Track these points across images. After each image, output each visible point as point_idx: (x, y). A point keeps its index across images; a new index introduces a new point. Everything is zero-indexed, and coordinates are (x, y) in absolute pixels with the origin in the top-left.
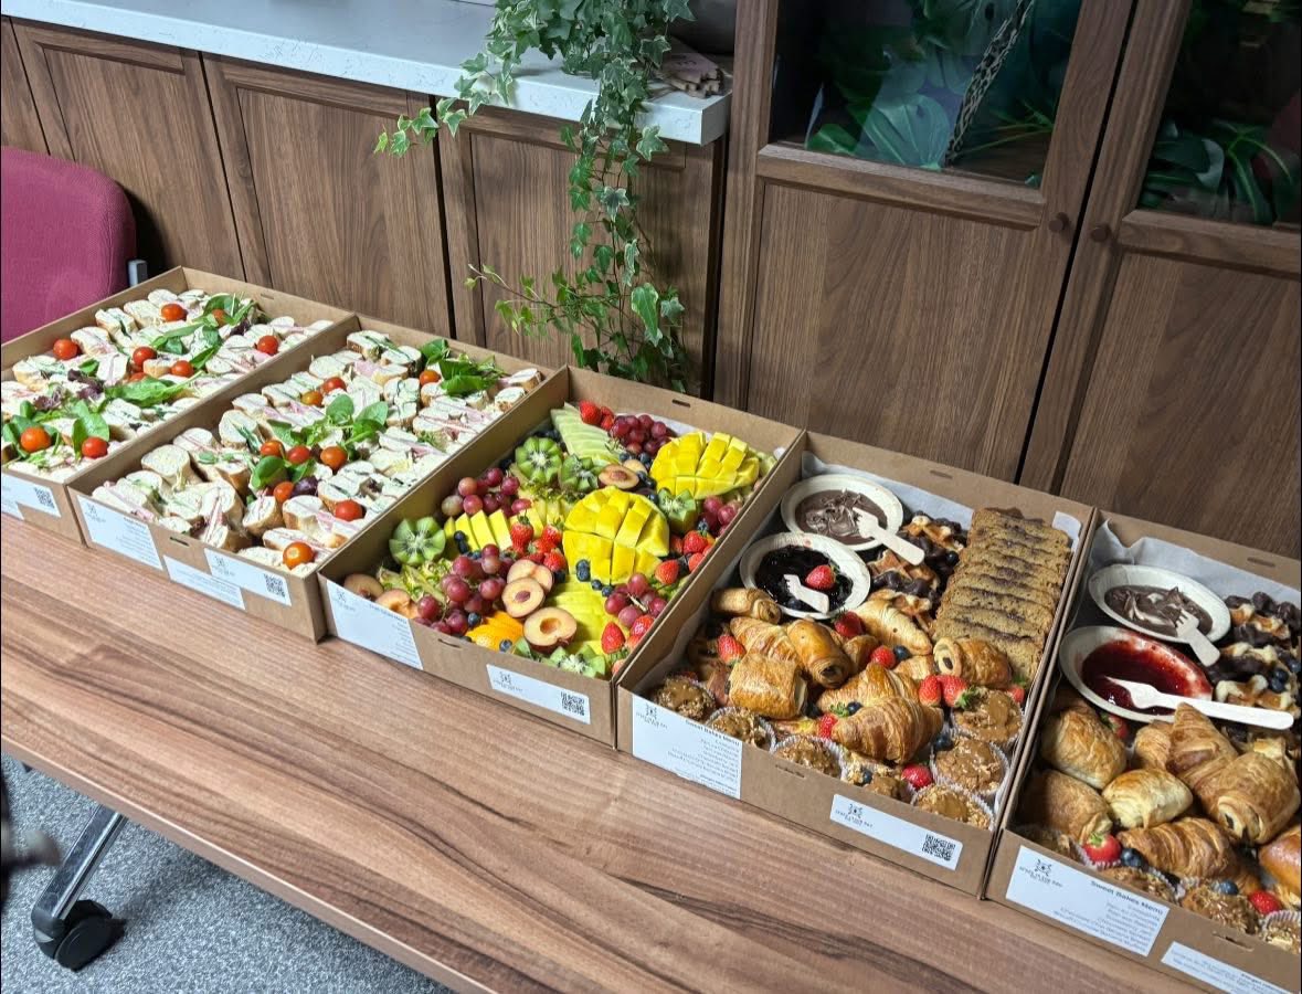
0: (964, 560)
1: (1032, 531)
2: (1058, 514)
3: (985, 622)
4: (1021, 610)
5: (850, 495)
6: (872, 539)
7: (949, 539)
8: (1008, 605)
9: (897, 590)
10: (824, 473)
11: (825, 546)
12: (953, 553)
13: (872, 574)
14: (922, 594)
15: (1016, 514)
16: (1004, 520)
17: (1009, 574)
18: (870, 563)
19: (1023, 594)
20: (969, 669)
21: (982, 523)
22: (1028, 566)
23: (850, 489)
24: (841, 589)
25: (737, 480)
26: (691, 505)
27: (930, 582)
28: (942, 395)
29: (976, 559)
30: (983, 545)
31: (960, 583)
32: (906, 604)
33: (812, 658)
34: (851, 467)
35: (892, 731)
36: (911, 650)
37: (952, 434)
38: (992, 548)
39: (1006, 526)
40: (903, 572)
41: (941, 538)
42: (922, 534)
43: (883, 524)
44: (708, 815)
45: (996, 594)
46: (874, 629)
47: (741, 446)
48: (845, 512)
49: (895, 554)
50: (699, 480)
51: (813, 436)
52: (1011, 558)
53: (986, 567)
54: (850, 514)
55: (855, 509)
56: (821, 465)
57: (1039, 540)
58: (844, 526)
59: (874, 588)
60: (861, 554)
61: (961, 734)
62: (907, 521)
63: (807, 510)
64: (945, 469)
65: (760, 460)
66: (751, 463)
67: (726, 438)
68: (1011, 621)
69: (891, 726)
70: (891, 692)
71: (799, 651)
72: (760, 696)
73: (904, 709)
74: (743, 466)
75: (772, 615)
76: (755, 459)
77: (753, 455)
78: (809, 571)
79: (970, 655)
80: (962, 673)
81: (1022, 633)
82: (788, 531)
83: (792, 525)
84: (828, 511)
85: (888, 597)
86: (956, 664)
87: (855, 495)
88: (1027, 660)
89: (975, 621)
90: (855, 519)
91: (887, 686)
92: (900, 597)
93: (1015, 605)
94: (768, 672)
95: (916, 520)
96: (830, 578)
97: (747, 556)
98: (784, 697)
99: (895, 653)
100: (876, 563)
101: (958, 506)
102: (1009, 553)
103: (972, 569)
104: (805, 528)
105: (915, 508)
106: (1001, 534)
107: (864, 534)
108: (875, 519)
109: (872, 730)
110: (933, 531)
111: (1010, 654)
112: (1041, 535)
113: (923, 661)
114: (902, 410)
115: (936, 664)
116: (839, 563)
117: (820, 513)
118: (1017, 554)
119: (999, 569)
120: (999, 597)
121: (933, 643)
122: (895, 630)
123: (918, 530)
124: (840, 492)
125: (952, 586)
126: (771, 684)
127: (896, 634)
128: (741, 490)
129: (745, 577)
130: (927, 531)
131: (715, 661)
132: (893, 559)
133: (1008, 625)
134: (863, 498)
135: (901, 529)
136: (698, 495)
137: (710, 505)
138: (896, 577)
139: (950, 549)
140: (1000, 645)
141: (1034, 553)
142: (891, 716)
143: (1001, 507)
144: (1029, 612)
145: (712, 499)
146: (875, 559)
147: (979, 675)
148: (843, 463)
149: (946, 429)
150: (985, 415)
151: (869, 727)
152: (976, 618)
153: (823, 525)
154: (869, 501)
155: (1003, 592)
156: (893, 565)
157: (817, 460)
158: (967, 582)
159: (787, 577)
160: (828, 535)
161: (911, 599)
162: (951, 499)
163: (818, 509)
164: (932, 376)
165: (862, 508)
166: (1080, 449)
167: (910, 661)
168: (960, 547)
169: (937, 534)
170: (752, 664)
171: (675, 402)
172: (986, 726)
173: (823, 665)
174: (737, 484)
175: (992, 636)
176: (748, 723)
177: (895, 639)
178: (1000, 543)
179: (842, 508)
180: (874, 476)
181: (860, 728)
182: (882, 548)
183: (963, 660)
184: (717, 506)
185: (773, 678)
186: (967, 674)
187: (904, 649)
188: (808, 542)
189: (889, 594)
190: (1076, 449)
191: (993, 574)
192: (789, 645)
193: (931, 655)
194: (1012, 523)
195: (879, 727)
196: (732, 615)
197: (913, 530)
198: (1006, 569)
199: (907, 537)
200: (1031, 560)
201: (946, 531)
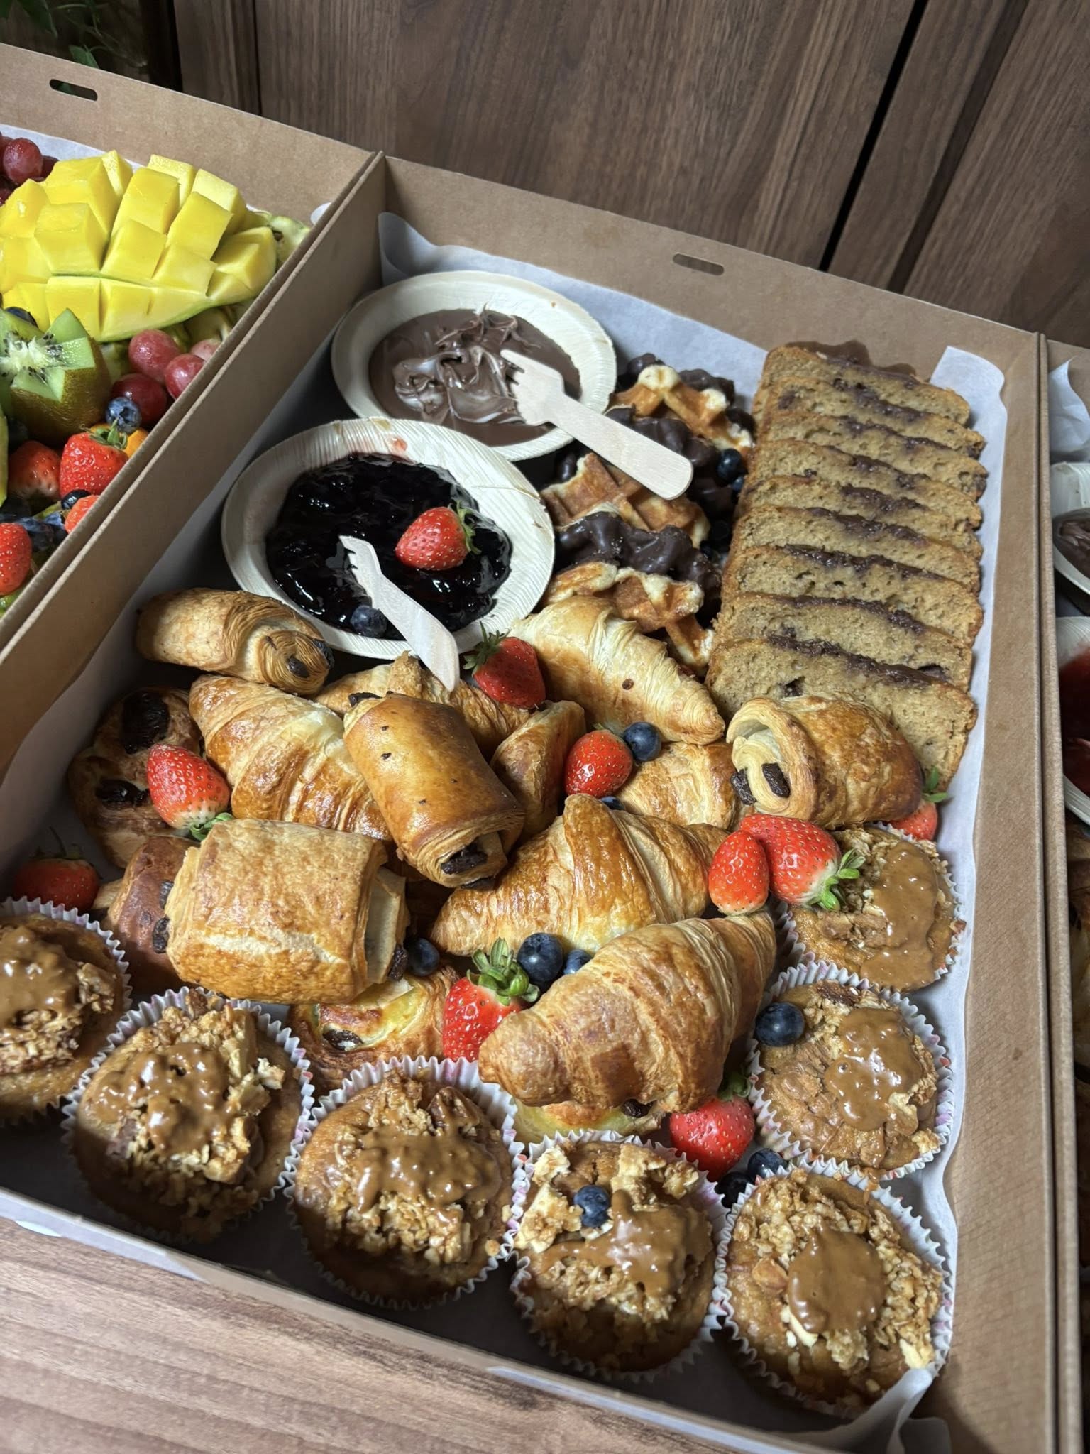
0: (760, 470)
1: (891, 392)
2: (951, 352)
3: (836, 636)
4: (909, 597)
5: (492, 320)
6: (550, 426)
7: (720, 420)
8: (879, 586)
9: (622, 564)
10: (432, 267)
11: (440, 452)
12: (731, 452)
13: (555, 521)
14: (676, 572)
15: (855, 354)
16: (834, 371)
17: (868, 506)
18: (548, 491)
19: (906, 555)
20: (832, 794)
21: (789, 379)
22: (904, 481)
23: (493, 307)
24: (485, 563)
25: (213, 283)
26: (81, 357)
27: (689, 528)
28: (680, 85)
29: (786, 468)
30: (799, 432)
31: (763, 535)
32: (643, 597)
33: (418, 822)
34: (494, 250)
35: (658, 1049)
36: (668, 733)
37: (696, 181)
38: (821, 439)
39: (837, 383)
40: (625, 510)
41: (705, 417)
42: (661, 409)
43: (573, 389)
44: (116, 1360)
45: (854, 560)
46: (572, 678)
47: (224, 195)
48: (484, 360)
49: (605, 464)
50: (108, 285)
51: (402, 168)
52: (862, 463)
53: (817, 489)
54: (497, 368)
55: (508, 354)
56: (424, 247)
57: (914, 416)
58: (483, 398)
59: (566, 557)
60: (527, 467)
61: (827, 990)
62: (627, 377)
63: (397, 360)
64: (706, 249)
65: (278, 235)
66: (252, 240)
67: (180, 172)
68: (898, 632)
69: (654, 1036)
70: (639, 899)
71: (377, 790)
72: (255, 966)
73: (691, 982)
74: (227, 246)
75: (301, 670)
76: (264, 232)
77: (257, 222)
78: (403, 522)
79: (835, 756)
80: (817, 809)
81: (924, 658)
82: (352, 415)
83: (360, 401)
84: (445, 361)
85: (598, 583)
86: (800, 783)
87: (506, 320)
88: (939, 732)
89: (809, 636)
90: (509, 378)
91: (627, 877)
92: (627, 580)
93: (896, 586)
94: (278, 890)
95: (648, 377)
96: (457, 543)
97: (243, 486)
98: (331, 958)
99: (630, 744)
100: (561, 488)
101: (731, 340)
102: (855, 449)
103: (786, 496)
104: (395, 408)
105: (637, 349)
106: (832, 405)
107: (531, 417)
108: (555, 377)
109: (599, 1061)
110: (685, 401)
111: (902, 720)
112: (913, 403)
113: (701, 762)
114: (594, 125)
115: (741, 775)
116: (474, 494)
117: (427, 365)
118: (874, 451)
119: (848, 490)
120: (861, 565)
121: (725, 711)
122: (628, 685)
123: (652, 400)
124: (470, 313)
125: (745, 540)
126: (288, 927)
127: (630, 693)
128: (229, 311)
129: (236, 551)
130: (673, 402)
131: (142, 816)
132: (603, 478)
133: (890, 641)
134: (522, 326)
135: (613, 399)
136: (111, 329)
137: (143, 352)
138: (616, 526)
139: (724, 444)
140: (878, 697)
141: (912, 447)
142: (654, 1013)
143: (824, 341)
144: (929, 600)
145: (146, 336)
146: (557, 478)
147: (855, 805)
148: (474, 243)
149: (683, 171)
150: (769, 135)
151: (590, 1053)
152: (812, 628)
153: (434, 397)
154: (537, 334)
155: (864, 551)
156: (605, 496)
157: (413, 232)
158: (780, 531)
159: (347, 541)
160: (448, 423)
161: (655, 586)
162: (713, 324)
163: (422, 355)
164: (661, 34)
165: (522, 349)
166: (956, 208)
167: (666, 761)
168: (744, 441)
169: (694, 407)
170: (229, 863)
171: (56, 85)
172: (879, 948)
173: (450, 842)
174: (216, 297)
175: (862, 678)
176: (222, 1065)
177: (626, 703)
178: (835, 426)
179: (478, 352)
180: (546, 272)
181: (566, 1056)
182: (575, 449)
183: (818, 772)
184: (165, 356)
185: (296, 906)
186: (828, 808)
187: (652, 731)
188: (401, 443)
189: (601, 574)
190: (949, 210)
191: (832, 505)
192: (348, 770)
193: (720, 747)
194: (851, 377)
195: (625, 1048)
196: (188, 676)
197: (644, 403)
198: (863, 492)
199: (629, 419)
200: (904, 465)
201: (715, 401)
